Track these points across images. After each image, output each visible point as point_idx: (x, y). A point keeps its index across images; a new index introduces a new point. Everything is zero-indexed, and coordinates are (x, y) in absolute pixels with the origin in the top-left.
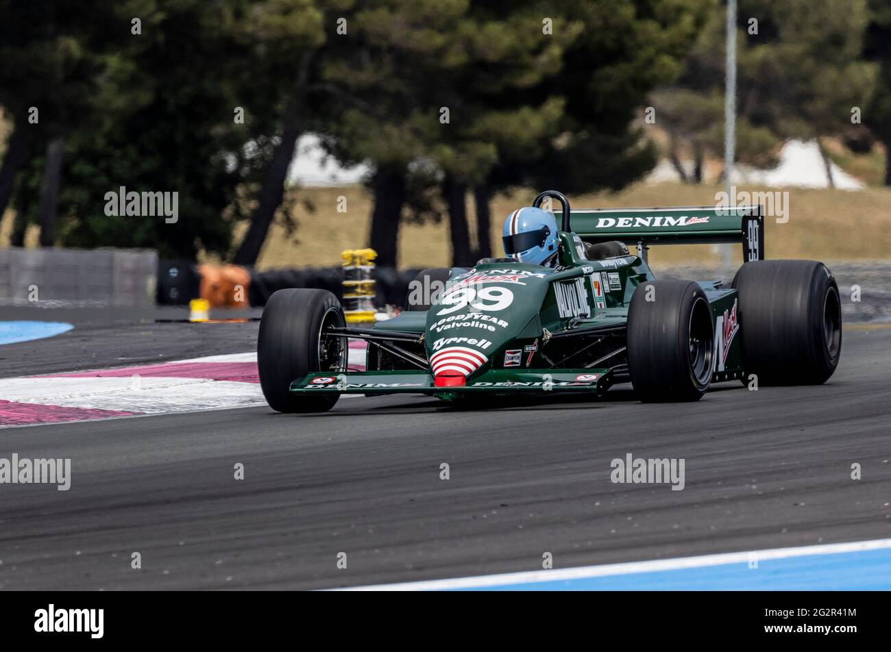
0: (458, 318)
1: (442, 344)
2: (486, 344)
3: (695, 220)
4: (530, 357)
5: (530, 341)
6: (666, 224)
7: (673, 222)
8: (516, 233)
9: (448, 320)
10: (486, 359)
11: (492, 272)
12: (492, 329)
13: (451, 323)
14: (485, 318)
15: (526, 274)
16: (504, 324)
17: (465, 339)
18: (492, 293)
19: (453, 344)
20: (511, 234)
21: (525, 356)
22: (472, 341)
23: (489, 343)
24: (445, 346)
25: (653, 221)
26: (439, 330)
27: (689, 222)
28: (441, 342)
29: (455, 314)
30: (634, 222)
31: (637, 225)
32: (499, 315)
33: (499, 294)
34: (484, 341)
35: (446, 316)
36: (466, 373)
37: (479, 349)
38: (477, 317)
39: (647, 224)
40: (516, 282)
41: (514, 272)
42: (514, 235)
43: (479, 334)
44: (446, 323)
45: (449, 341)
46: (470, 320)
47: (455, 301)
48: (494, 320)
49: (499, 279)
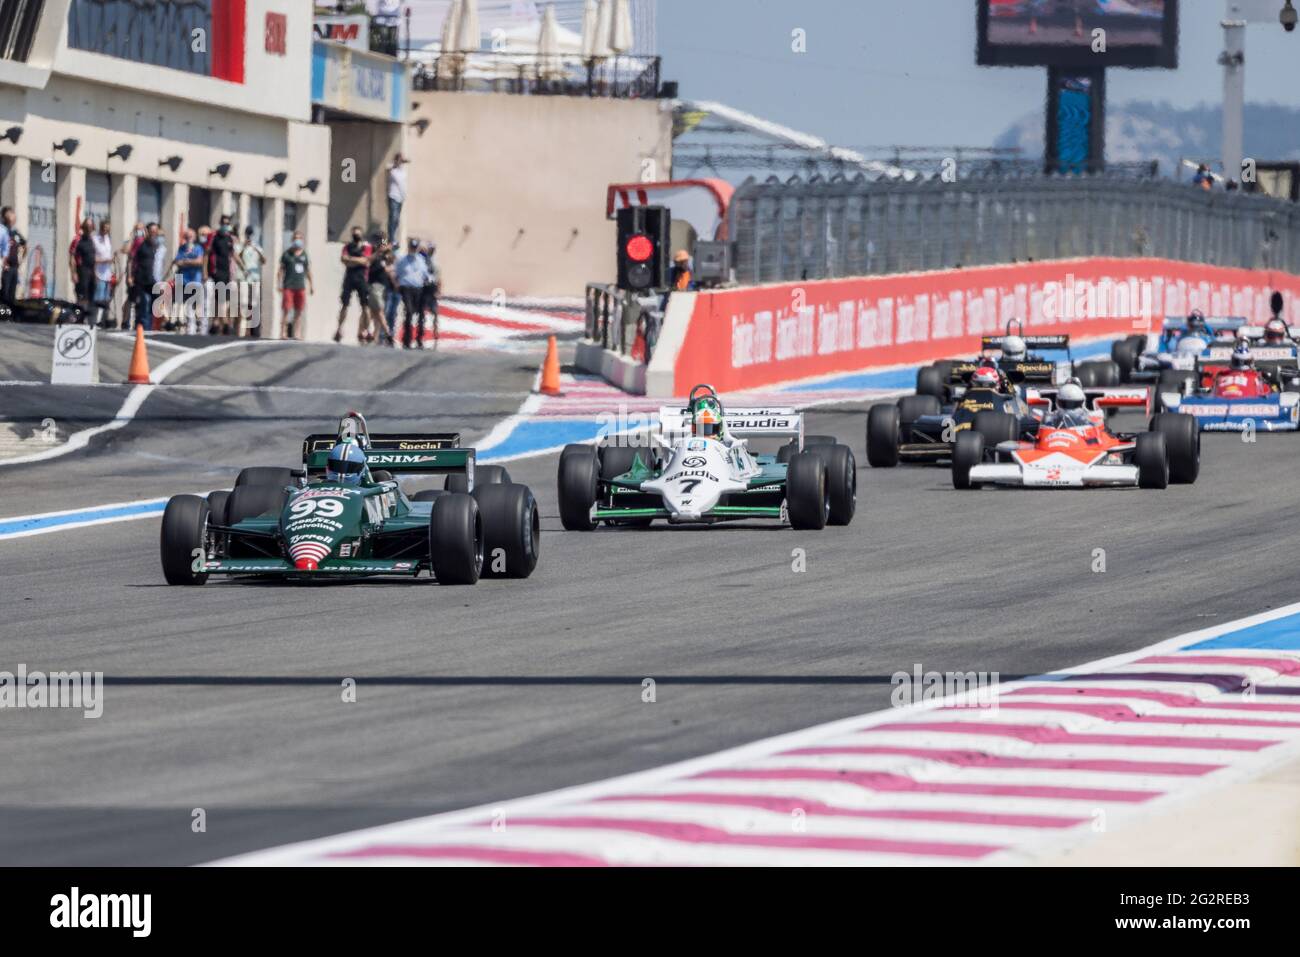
0: (307, 521)
1: (298, 539)
2: (329, 540)
3: (426, 458)
4: (356, 550)
5: (356, 539)
6: (404, 461)
7: (410, 460)
8: (346, 459)
9: (300, 522)
10: (330, 550)
11: (323, 489)
12: (332, 529)
13: (302, 524)
14: (326, 521)
15: (347, 491)
16: (340, 526)
17: (314, 536)
18: (328, 504)
19: (306, 539)
20: (341, 459)
21: (353, 548)
22: (319, 538)
23: (331, 539)
24: (300, 541)
25: (395, 459)
26: (293, 529)
27: (422, 460)
28: (297, 538)
29: (305, 518)
30: (380, 459)
31: (383, 461)
32: (336, 519)
33: (332, 504)
34: (327, 537)
35: (298, 520)
36: (318, 560)
37: (325, 543)
38: (320, 520)
39: (391, 460)
40: (342, 496)
41: (338, 489)
42: (343, 460)
43: (324, 533)
44: (298, 525)
45: (303, 537)
46: (316, 522)
47: (302, 509)
48: (333, 523)
49: (328, 494)
